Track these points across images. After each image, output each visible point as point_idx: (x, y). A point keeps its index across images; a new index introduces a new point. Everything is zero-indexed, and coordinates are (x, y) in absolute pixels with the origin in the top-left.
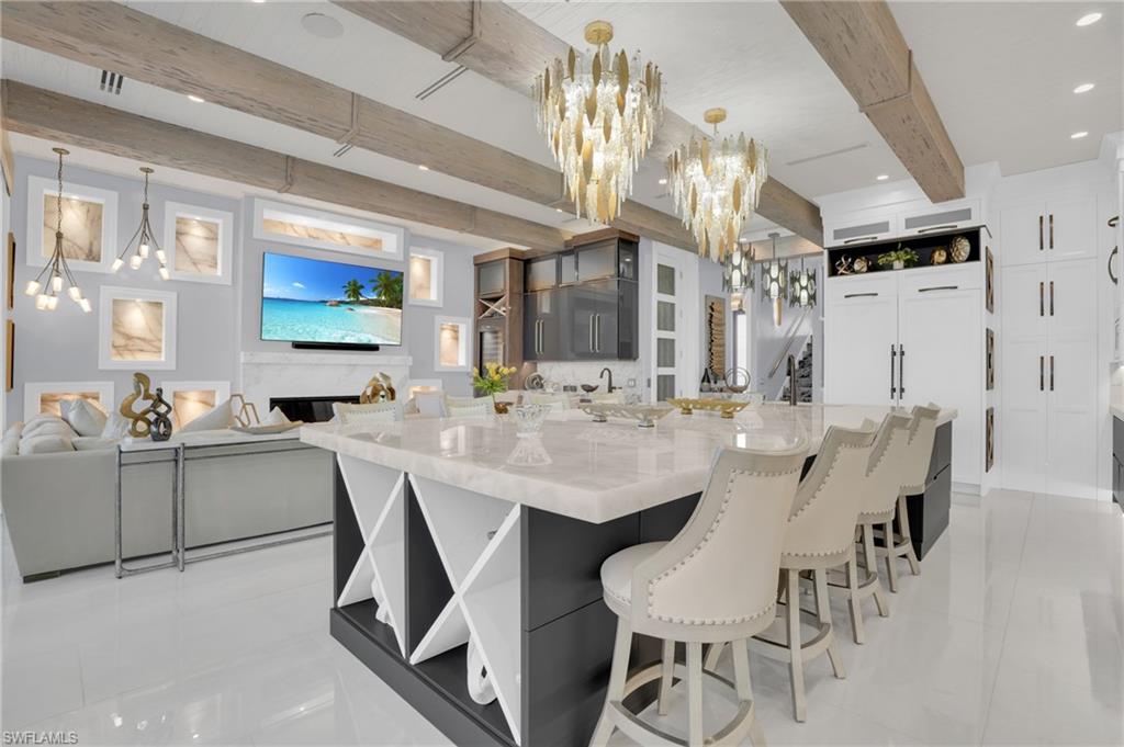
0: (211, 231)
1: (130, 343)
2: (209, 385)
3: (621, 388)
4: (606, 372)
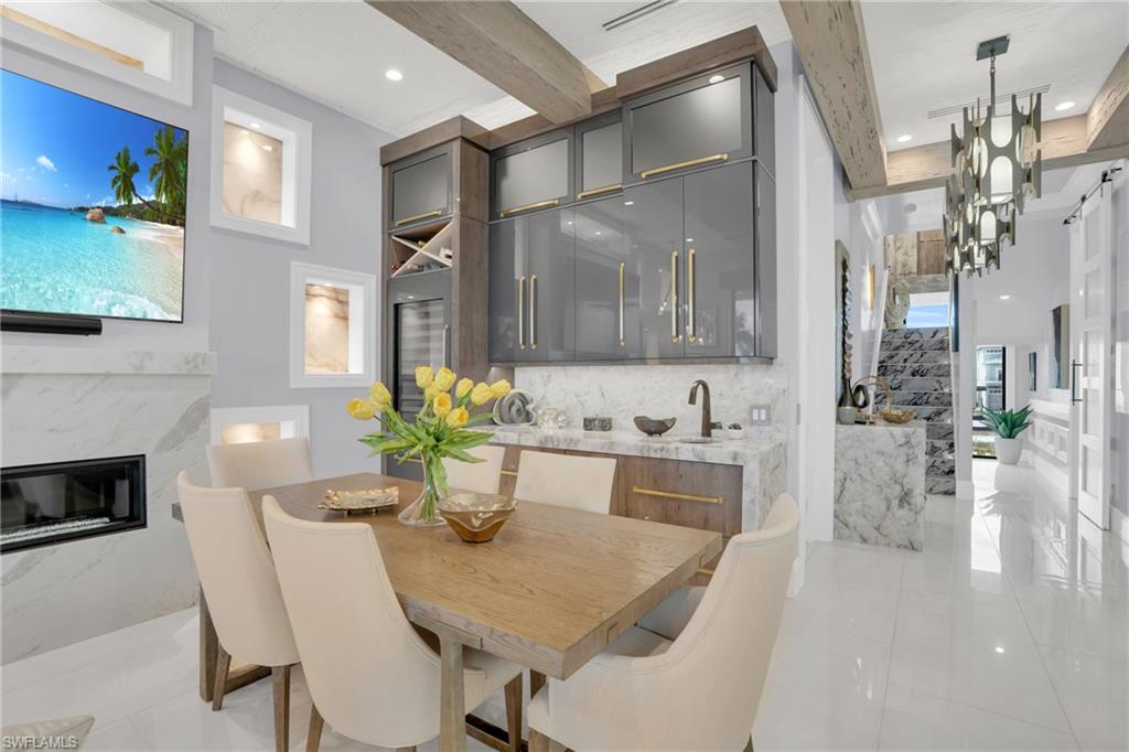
3: (736, 427)
4: (700, 387)
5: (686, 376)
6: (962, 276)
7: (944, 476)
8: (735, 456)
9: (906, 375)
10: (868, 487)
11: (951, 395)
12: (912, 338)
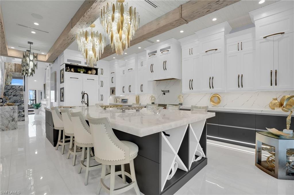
6: (26, 76)
7: (22, 117)
9: (12, 96)
11: (23, 100)
12: (13, 87)
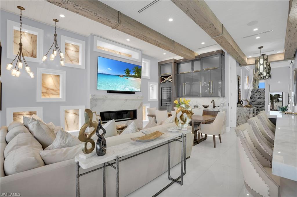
0: (77, 48)
1: (48, 91)
2: (77, 107)
3: (219, 107)
4: (213, 101)
5: (211, 99)
8: (218, 110)
9: (257, 99)
10: (242, 118)
12: (259, 91)
